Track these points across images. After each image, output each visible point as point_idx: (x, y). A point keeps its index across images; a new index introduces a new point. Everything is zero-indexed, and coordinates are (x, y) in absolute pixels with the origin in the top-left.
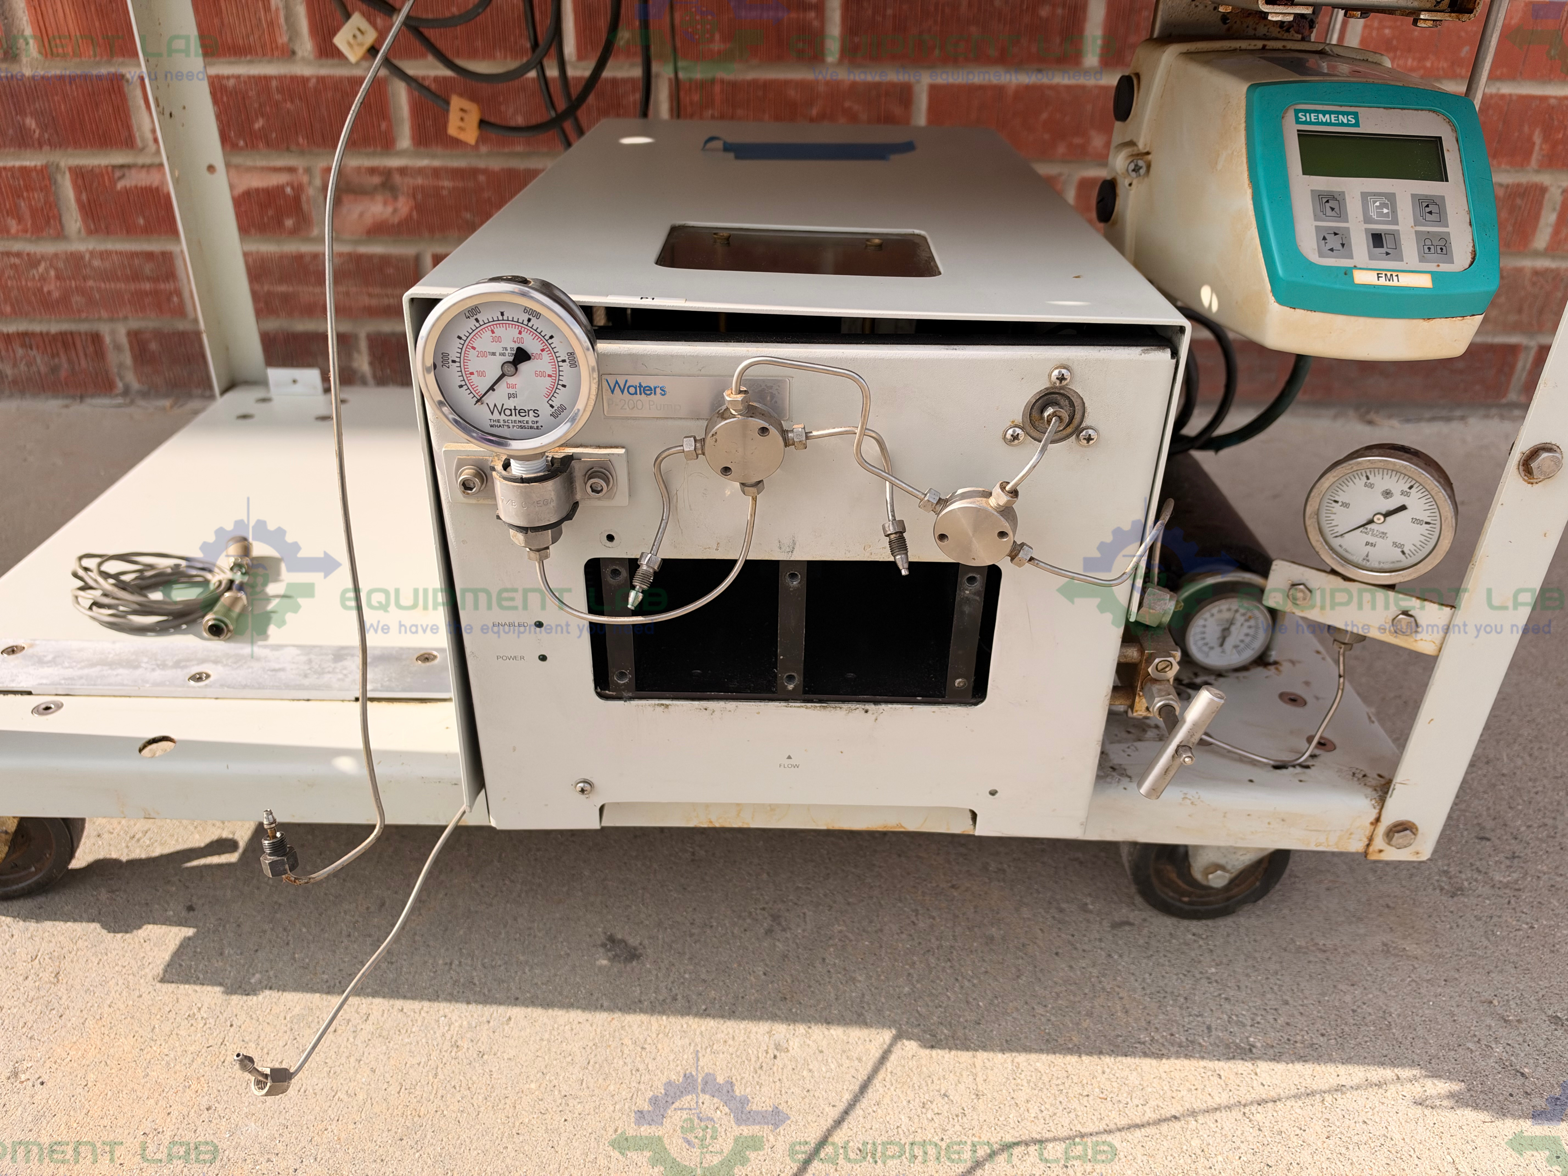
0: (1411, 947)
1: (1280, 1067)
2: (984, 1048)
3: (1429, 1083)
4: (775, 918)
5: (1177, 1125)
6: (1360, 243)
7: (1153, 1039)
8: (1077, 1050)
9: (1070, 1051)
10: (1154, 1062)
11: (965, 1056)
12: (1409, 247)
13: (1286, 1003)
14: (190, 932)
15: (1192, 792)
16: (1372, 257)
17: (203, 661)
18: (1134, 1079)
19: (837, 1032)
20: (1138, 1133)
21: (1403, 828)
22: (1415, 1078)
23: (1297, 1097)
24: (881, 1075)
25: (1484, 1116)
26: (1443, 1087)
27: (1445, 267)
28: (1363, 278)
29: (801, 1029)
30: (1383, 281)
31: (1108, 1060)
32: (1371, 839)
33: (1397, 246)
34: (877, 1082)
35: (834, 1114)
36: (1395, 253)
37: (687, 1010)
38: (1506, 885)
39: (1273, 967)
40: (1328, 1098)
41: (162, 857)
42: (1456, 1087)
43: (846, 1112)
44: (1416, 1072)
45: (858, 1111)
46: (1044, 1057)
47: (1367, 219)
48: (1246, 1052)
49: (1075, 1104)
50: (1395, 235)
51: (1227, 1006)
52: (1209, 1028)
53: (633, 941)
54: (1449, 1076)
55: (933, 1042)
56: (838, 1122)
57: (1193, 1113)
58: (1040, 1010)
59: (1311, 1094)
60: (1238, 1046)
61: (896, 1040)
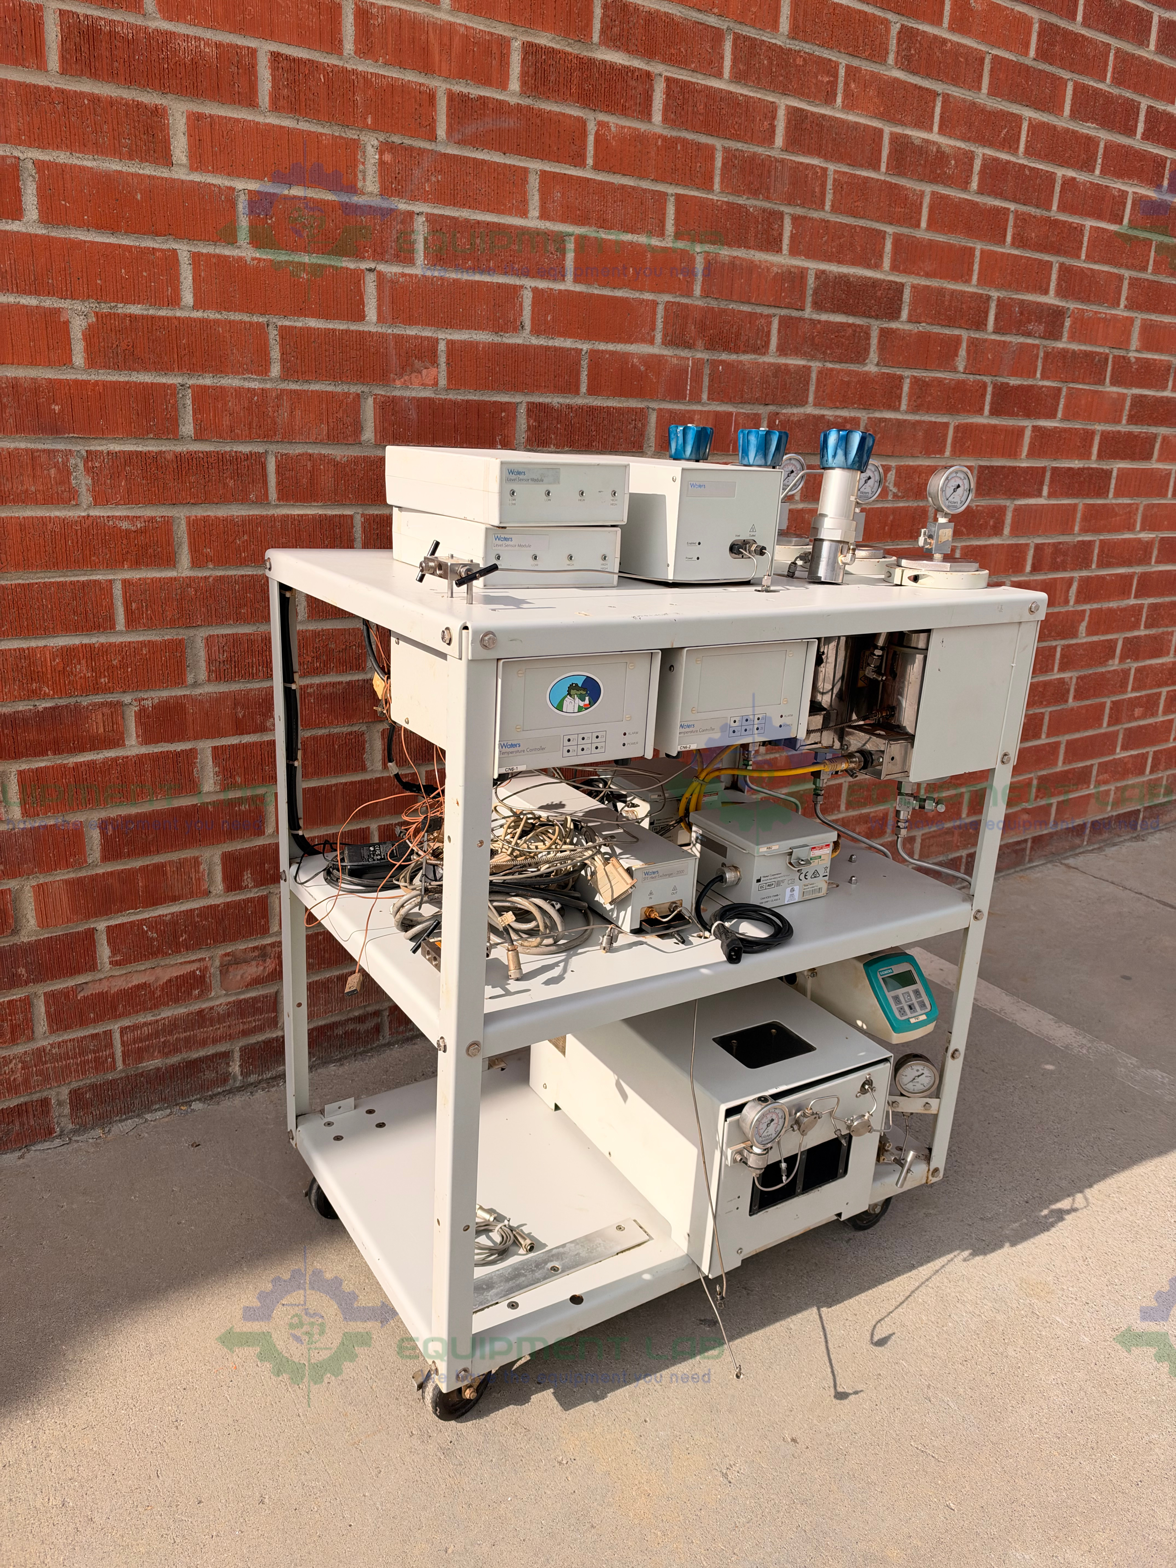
1: (925, 1267)
2: (845, 1300)
3: (963, 1253)
5: (912, 1297)
6: (907, 1009)
7: (886, 1275)
8: (869, 1288)
10: (892, 1281)
11: (842, 1305)
12: (917, 1007)
13: (912, 1246)
14: (556, 1389)
16: (911, 1013)
18: (891, 1289)
19: (800, 1315)
20: (904, 1305)
21: (936, 1170)
22: (959, 1254)
23: (935, 1274)
24: (824, 1322)
25: (982, 1257)
26: (967, 1253)
27: (926, 1009)
28: (912, 1021)
29: (789, 1320)
30: (917, 1020)
31: (880, 1287)
32: (928, 1177)
34: (825, 1324)
35: (823, 1339)
36: (915, 1011)
37: (750, 1331)
39: (900, 1235)
40: (942, 1270)
42: (970, 1251)
43: (826, 1337)
44: (958, 1252)
45: (829, 1336)
46: (862, 1294)
47: (906, 1001)
48: (913, 1267)
49: (882, 1305)
50: (913, 1004)
51: (898, 1255)
52: (898, 1264)
54: (967, 1249)
55: (830, 1306)
56: (826, 1342)
57: (913, 1291)
59: (937, 1271)
61: (819, 1309)
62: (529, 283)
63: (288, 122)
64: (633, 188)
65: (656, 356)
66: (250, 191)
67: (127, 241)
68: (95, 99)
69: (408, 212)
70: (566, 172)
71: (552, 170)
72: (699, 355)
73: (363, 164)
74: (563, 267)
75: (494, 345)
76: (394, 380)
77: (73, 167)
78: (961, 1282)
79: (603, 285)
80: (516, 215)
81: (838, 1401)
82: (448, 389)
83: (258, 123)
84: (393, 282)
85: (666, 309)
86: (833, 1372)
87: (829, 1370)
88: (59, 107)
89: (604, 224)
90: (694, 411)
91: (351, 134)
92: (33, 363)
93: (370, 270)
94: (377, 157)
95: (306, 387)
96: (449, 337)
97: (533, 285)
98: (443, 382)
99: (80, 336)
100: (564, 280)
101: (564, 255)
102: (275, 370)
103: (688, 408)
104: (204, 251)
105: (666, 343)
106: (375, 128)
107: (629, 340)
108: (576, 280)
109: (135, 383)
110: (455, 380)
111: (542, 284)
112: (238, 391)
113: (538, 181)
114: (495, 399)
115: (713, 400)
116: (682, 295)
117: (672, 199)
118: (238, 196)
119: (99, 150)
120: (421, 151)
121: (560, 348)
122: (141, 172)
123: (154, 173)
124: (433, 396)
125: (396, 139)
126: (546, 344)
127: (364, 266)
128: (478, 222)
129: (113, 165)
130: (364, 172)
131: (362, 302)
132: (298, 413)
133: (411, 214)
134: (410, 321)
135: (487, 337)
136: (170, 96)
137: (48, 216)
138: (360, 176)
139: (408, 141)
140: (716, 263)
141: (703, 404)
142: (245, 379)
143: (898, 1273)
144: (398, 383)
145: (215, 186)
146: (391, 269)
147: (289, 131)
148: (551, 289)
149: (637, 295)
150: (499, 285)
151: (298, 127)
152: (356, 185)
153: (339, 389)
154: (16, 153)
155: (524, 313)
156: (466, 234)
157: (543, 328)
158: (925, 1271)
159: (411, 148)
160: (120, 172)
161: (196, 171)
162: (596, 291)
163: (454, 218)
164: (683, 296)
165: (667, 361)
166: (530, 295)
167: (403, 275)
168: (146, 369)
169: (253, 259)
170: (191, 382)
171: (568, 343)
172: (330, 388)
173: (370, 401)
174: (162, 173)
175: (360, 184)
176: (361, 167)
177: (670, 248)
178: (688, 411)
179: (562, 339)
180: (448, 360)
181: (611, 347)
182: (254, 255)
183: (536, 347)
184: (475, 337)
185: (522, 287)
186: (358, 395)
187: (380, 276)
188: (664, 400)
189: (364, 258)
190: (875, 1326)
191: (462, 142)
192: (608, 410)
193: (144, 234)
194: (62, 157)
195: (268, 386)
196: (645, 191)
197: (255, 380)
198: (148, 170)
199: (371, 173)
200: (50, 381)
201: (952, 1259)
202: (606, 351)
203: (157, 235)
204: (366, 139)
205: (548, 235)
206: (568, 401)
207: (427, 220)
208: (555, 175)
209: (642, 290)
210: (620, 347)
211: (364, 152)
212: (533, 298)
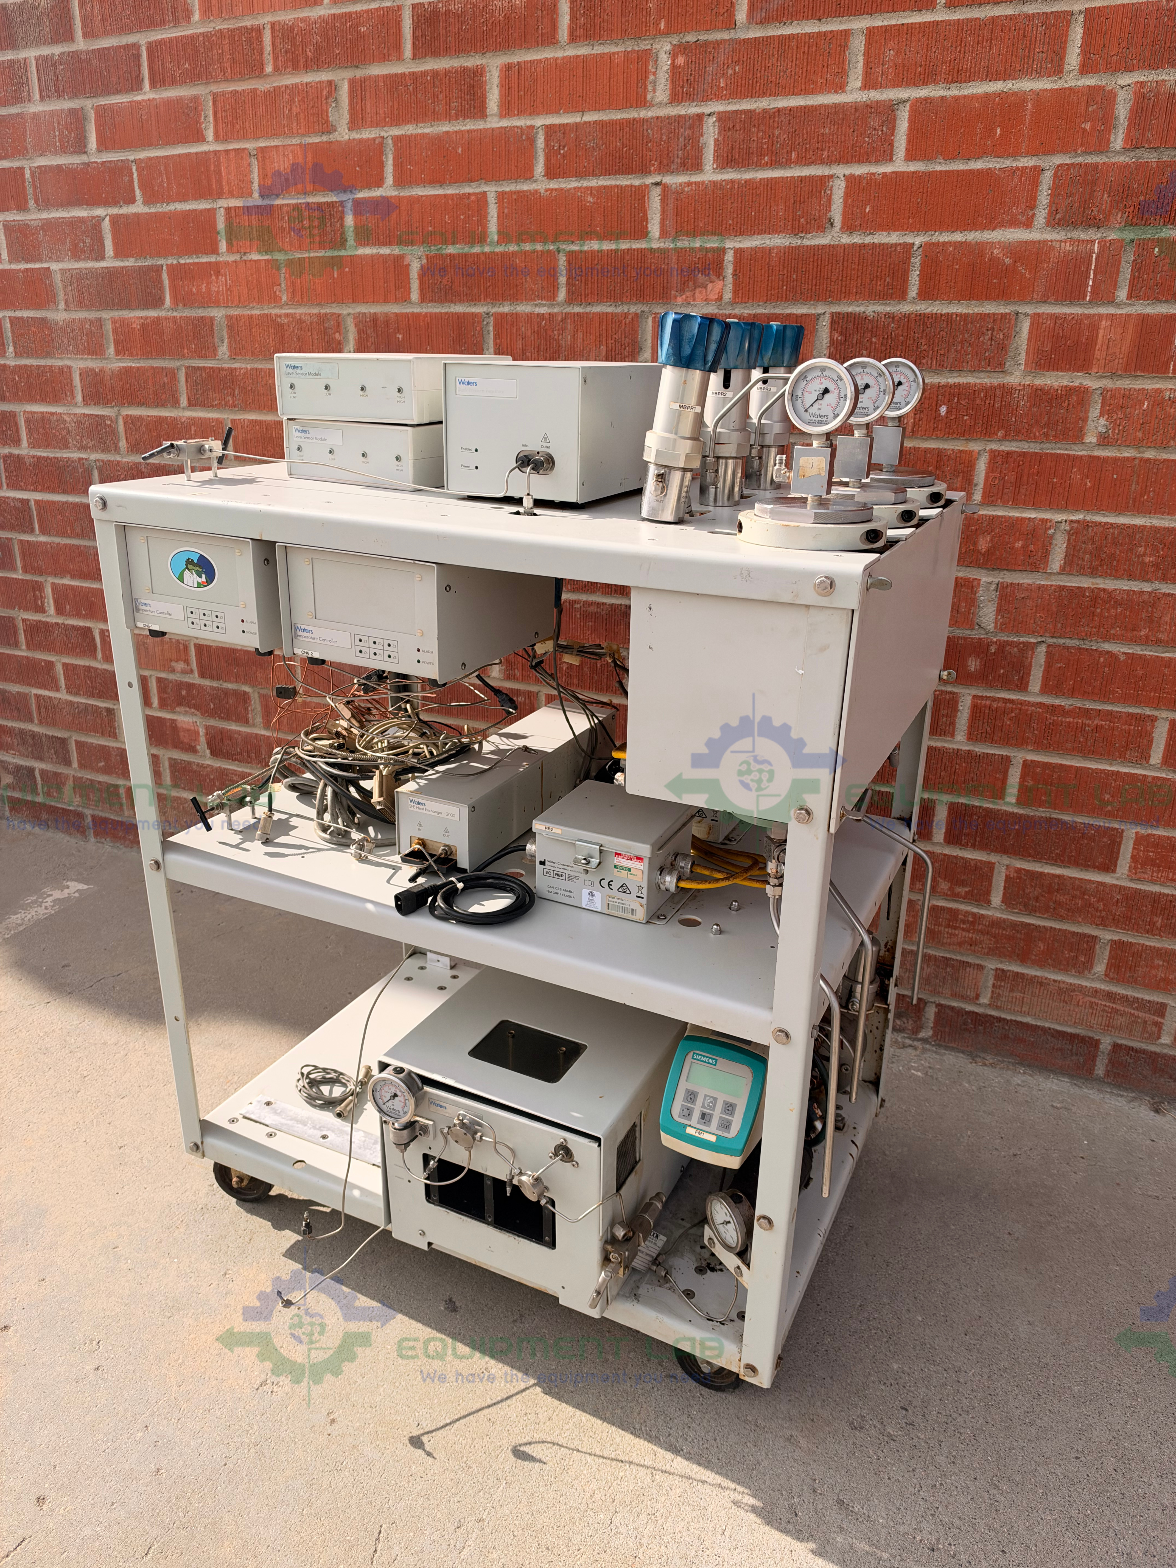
0: (803, 1442)
2: (567, 1403)
3: (747, 1497)
4: (521, 1316)
5: (620, 1464)
6: (696, 1115)
7: (640, 1429)
8: (604, 1419)
9: (601, 1418)
10: (632, 1437)
11: (556, 1402)
12: (715, 1122)
13: (715, 1440)
14: (300, 1238)
15: (660, 1316)
16: (698, 1123)
17: (329, 1129)
18: (618, 1440)
20: (601, 1460)
21: (753, 1367)
22: (741, 1492)
23: (682, 1476)
24: (517, 1396)
25: (759, 1520)
26: (752, 1501)
27: (726, 1135)
28: (690, 1131)
30: (697, 1134)
31: (614, 1428)
32: (740, 1368)
33: (710, 1121)
34: (514, 1398)
35: (489, 1402)
36: (707, 1124)
38: (889, 1435)
39: (725, 1422)
40: (695, 1483)
41: (303, 1200)
42: (759, 1504)
43: (495, 1404)
44: (746, 1491)
45: (499, 1406)
46: (588, 1416)
47: (703, 1106)
49: (585, 1439)
50: (711, 1115)
51: (686, 1430)
52: (669, 1435)
53: (458, 1304)
54: (760, 1499)
55: (548, 1392)
56: (489, 1406)
57: (631, 1463)
58: (603, 1397)
59: (689, 1478)
60: (676, 1447)
61: (535, 1385)
62: (841, 170)
63: (583, 51)
64: (1010, 18)
65: (1033, 242)
66: (546, 126)
67: (450, 191)
68: (435, 74)
69: (698, 115)
70: (905, 21)
71: (886, 23)
72: (1113, 236)
73: (654, 74)
74: (891, 144)
75: (791, 250)
76: (676, 297)
77: (416, 135)
78: (689, 1509)
79: (951, 157)
80: (829, 92)
81: (407, 1442)
82: (733, 303)
83: (557, 59)
84: (679, 193)
85: (1056, 176)
86: (447, 1425)
87: (448, 1421)
88: (411, 88)
89: (958, 76)
90: (1100, 316)
91: (644, 45)
92: (386, 301)
93: (657, 184)
94: (669, 63)
95: (588, 309)
96: (738, 245)
97: (847, 172)
98: (728, 296)
99: (416, 277)
100: (891, 159)
101: (892, 129)
102: (562, 294)
103: (1087, 312)
104: (508, 189)
105: (1053, 222)
106: (668, 33)
107: (991, 225)
108: (910, 156)
109: (452, 313)
110: (742, 293)
111: (859, 170)
112: (530, 316)
113: (864, 42)
114: (788, 311)
115: (1139, 298)
116: (1086, 153)
117: (1081, 18)
118: (537, 133)
119: (436, 117)
120: (718, 43)
121: (880, 245)
122: (464, 128)
123: (473, 127)
124: (716, 311)
125: (691, 38)
126: (861, 242)
127: (649, 180)
128: (779, 110)
129: (445, 127)
130: (654, 82)
131: (645, 219)
132: (580, 335)
133: (700, 117)
134: (694, 233)
135: (783, 241)
136: (488, 55)
137: (401, 181)
138: (650, 88)
139: (703, 37)
140: (1157, 95)
141: (1118, 305)
142: (536, 305)
143: (650, 1438)
144: (679, 300)
145: (518, 127)
146: (674, 180)
147: (584, 59)
148: (874, 174)
149: (1008, 163)
150: (801, 179)
151: (593, 52)
152: (645, 98)
153: (619, 310)
154: (383, 134)
155: (834, 207)
156: (762, 127)
157: (858, 223)
158: (680, 1464)
159: (706, 43)
160: (447, 132)
161: (505, 117)
162: (940, 166)
163: (749, 111)
164: (1091, 153)
165: (1052, 248)
166: (843, 184)
167: (689, 184)
168: (461, 301)
169: (546, 190)
170: (494, 310)
171: (893, 238)
172: (610, 310)
173: (650, 320)
174: (479, 125)
175: (649, 97)
176: (651, 77)
177: (1070, 89)
178: (1088, 316)
179: (885, 233)
180: (735, 270)
181: (958, 237)
182: (548, 187)
183: (845, 247)
184: (768, 242)
185: (831, 177)
186: (636, 314)
187: (665, 189)
188: (1045, 302)
189: (650, 172)
190: (543, 1442)
191: (765, 21)
192: (948, 318)
193: (463, 182)
194: (410, 129)
195: (556, 310)
196: (1031, 17)
197: (544, 305)
198: (470, 125)
199: (663, 81)
200: (396, 314)
201: (728, 1488)
202: (950, 243)
203: (472, 182)
204: (658, 47)
205: (872, 108)
206: (888, 309)
207: (719, 119)
208: (886, 29)
209: (1014, 155)
210: (972, 236)
211: (656, 61)
212: (847, 187)
